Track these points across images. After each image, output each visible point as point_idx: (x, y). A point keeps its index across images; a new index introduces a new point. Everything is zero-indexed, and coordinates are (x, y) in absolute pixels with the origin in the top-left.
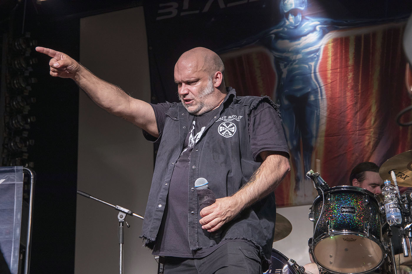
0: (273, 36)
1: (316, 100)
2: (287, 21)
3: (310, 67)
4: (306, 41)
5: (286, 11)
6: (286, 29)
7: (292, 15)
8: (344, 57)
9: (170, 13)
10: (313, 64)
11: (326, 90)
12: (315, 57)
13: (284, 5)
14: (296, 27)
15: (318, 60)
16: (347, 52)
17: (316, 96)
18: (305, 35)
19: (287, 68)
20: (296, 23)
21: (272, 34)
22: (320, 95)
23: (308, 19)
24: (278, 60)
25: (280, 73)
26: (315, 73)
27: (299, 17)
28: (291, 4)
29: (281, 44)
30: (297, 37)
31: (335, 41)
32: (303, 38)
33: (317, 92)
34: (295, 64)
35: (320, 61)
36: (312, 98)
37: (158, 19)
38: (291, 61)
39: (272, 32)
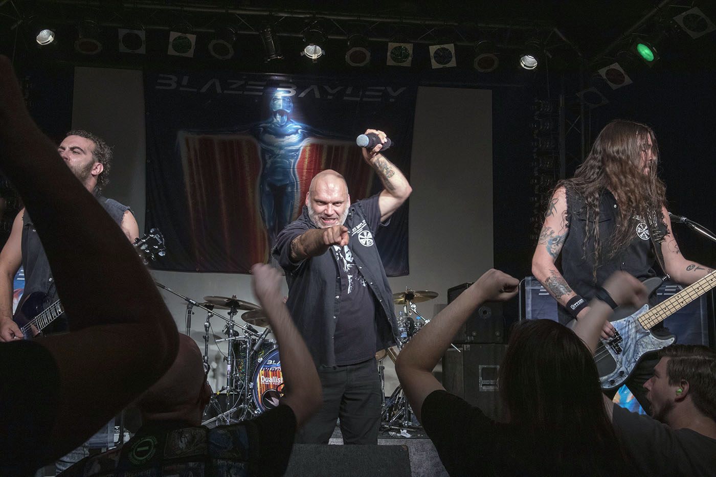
0: (262, 129)
1: (293, 192)
2: (274, 119)
3: (290, 163)
4: (289, 140)
5: (274, 110)
6: (273, 126)
7: (280, 115)
8: (317, 161)
9: (170, 85)
10: (293, 161)
11: (301, 185)
12: (295, 156)
13: (274, 104)
14: (282, 126)
15: (297, 159)
16: (320, 157)
17: (293, 189)
18: (289, 135)
19: (271, 159)
20: (281, 123)
21: (262, 127)
22: (295, 188)
23: (292, 122)
24: (264, 151)
25: (265, 163)
26: (294, 169)
27: (285, 118)
28: (280, 105)
29: (267, 137)
30: (282, 135)
31: (312, 145)
32: (286, 137)
33: (294, 185)
34: (279, 158)
35: (298, 160)
36: (289, 189)
37: (157, 87)
38: (275, 154)
39: (261, 125)
